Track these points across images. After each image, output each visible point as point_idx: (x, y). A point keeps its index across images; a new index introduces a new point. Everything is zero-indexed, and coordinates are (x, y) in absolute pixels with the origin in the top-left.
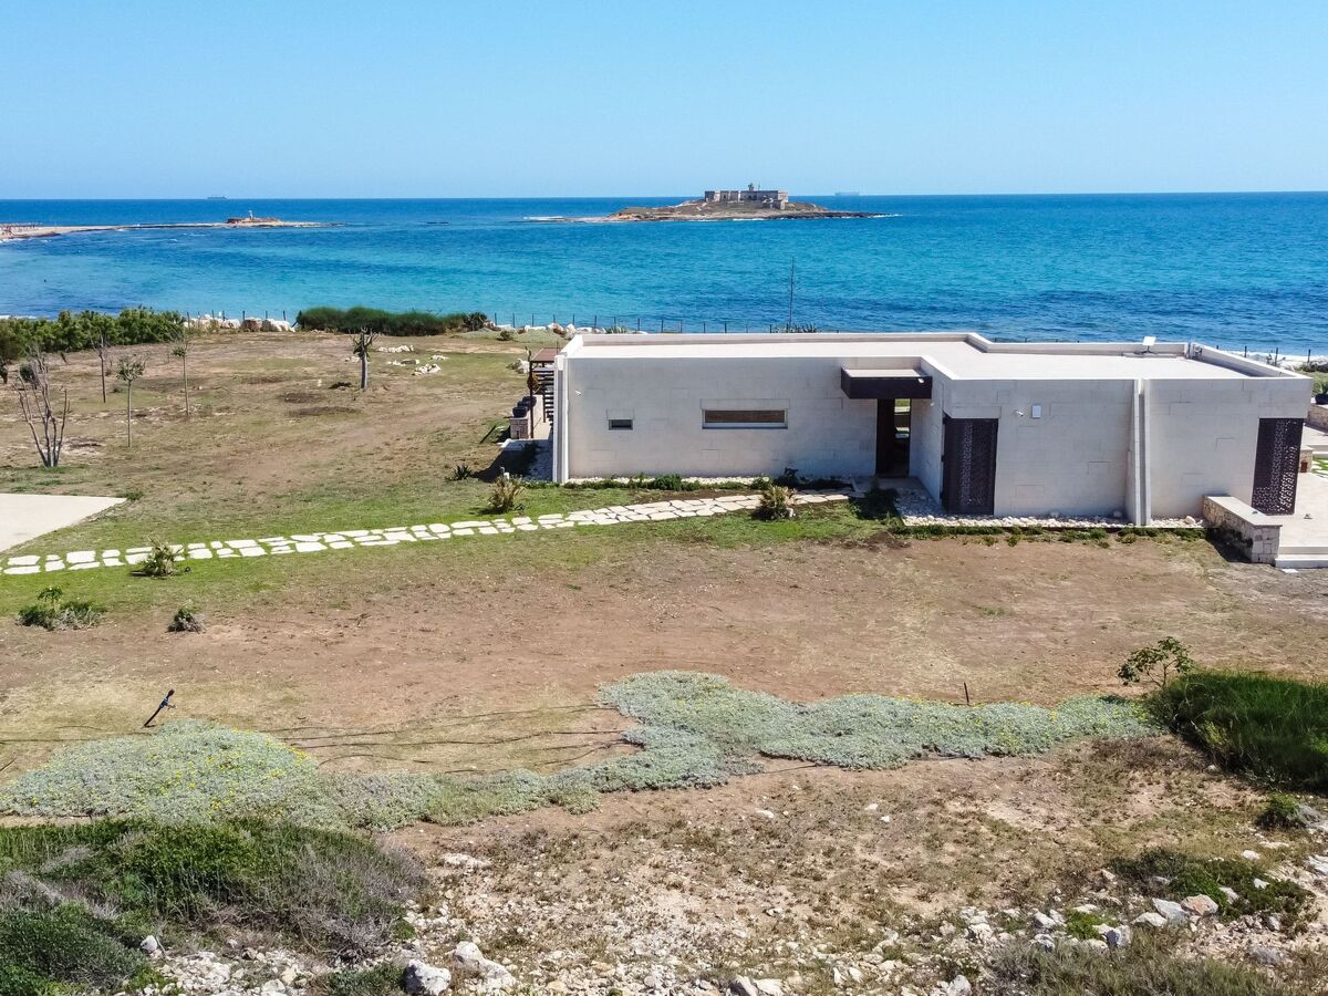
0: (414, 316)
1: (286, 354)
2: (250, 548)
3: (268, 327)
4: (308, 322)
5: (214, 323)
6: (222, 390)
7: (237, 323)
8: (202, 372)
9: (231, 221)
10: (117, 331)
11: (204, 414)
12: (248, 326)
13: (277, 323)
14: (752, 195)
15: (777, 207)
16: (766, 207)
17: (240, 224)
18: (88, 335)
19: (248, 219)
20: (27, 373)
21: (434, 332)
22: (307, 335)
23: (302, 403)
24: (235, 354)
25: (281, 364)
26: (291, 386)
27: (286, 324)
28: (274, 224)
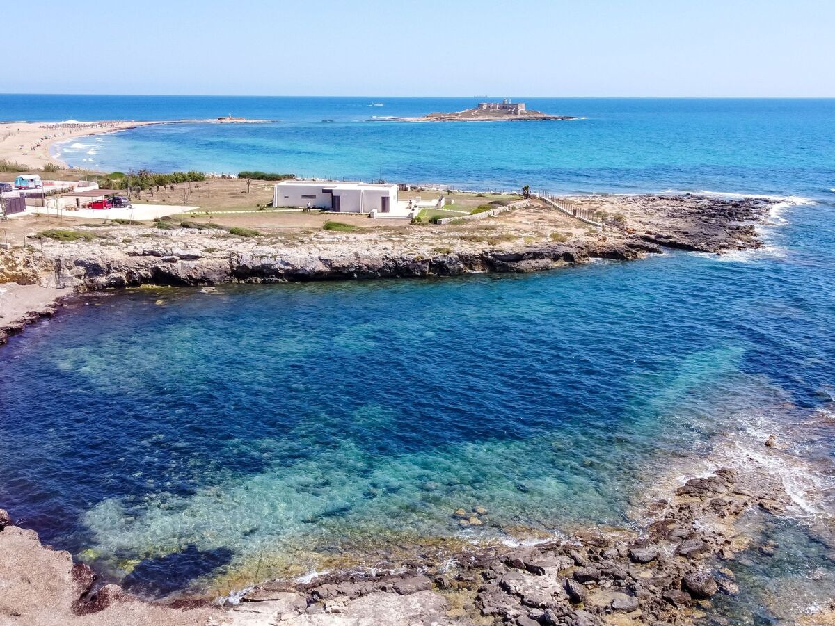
0: (273, 175)
1: (232, 185)
2: (220, 212)
3: (229, 177)
4: (241, 176)
5: (213, 176)
6: (216, 193)
7: (220, 176)
8: (210, 189)
9: (219, 119)
10: (188, 178)
11: (212, 197)
12: (223, 177)
13: (232, 176)
14: (505, 106)
15: (516, 113)
16: (510, 113)
17: (224, 121)
18: (181, 179)
19: (228, 118)
20: (172, 188)
21: (278, 180)
22: (241, 180)
23: (233, 195)
24: (219, 185)
25: (230, 187)
26: (232, 192)
27: (235, 177)
28: (242, 121)
